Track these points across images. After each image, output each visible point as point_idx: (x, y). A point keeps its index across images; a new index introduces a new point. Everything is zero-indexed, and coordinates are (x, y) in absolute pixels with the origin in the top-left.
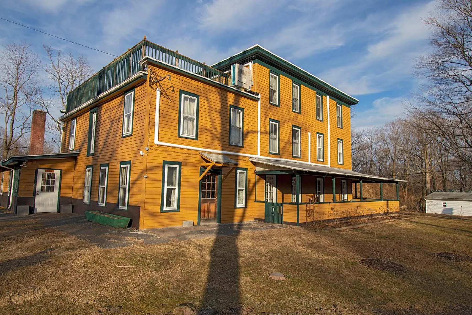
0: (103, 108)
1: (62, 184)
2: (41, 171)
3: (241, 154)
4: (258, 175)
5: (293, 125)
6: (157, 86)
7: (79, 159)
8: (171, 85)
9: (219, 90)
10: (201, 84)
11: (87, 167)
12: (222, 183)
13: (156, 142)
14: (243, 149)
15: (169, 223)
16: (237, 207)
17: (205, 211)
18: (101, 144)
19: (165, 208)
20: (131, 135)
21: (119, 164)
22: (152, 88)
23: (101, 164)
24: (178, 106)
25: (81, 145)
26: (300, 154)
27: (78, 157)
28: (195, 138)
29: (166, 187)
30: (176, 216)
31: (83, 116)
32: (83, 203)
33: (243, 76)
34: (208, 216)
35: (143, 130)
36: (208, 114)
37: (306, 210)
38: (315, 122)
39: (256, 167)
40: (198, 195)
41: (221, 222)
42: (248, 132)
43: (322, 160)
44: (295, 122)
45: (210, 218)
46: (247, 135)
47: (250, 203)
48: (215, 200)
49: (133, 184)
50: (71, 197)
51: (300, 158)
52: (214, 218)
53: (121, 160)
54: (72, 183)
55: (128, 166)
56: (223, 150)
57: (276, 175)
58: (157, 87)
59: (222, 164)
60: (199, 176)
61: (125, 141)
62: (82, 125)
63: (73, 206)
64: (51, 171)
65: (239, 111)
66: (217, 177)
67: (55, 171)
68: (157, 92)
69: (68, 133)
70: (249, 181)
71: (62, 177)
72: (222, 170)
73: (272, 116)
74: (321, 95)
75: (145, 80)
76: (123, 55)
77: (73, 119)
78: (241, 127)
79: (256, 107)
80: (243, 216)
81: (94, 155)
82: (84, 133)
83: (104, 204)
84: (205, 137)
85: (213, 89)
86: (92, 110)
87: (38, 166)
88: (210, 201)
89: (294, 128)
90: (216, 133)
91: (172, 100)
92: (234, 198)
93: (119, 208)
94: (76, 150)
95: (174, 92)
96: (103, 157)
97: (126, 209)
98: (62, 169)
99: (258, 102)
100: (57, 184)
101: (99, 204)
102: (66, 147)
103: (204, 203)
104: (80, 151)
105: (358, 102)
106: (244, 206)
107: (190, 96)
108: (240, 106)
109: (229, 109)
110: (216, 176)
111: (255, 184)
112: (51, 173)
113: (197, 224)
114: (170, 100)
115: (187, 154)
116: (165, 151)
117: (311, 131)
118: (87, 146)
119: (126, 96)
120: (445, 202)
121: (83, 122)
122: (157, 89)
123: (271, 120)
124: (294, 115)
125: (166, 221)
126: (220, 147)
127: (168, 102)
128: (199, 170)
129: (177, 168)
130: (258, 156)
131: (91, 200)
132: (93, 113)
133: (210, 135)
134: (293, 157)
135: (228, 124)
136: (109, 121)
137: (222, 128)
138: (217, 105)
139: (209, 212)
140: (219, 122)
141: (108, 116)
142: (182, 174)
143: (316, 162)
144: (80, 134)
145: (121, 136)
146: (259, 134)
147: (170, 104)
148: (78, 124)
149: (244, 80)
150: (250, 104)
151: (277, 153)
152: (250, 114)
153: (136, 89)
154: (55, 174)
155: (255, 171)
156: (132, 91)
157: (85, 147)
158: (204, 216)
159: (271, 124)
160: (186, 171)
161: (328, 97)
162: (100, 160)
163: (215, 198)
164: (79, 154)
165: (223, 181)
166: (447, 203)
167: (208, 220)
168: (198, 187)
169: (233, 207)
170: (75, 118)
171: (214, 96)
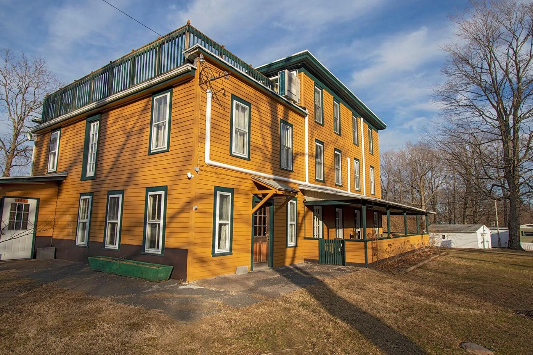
0: (111, 115)
1: (38, 219)
2: (9, 201)
3: (292, 180)
4: (307, 206)
5: (335, 148)
6: (207, 86)
7: (65, 184)
8: (222, 87)
9: (269, 99)
10: (251, 90)
11: (82, 194)
12: (275, 217)
13: (207, 160)
14: (292, 173)
15: (220, 271)
16: (289, 246)
17: (256, 252)
18: (107, 163)
19: (217, 251)
20: (167, 151)
21: (145, 190)
22: (202, 88)
23: (108, 191)
24: (229, 115)
25: (70, 165)
26: (341, 181)
27: (64, 181)
28: (247, 157)
29: (218, 222)
30: (228, 260)
31: (72, 126)
32: (75, 244)
33: (293, 85)
34: (260, 259)
35: (190, 144)
36: (259, 128)
37: (372, 248)
38: (352, 146)
39: (305, 197)
40: (251, 232)
41: (274, 265)
42: (297, 154)
43: (359, 189)
44: (337, 145)
45: (261, 261)
46: (295, 157)
47: (301, 241)
48: (267, 238)
49: (172, 217)
50: (52, 237)
51: (341, 186)
52: (266, 261)
53: (147, 186)
54: (53, 217)
55: (163, 193)
56: (274, 174)
57: (322, 206)
58: (208, 88)
59: (283, 192)
60: (252, 208)
61: (155, 160)
62: (71, 138)
63: (56, 249)
64: (24, 201)
65: (288, 127)
66: (268, 209)
67: (29, 200)
68: (207, 93)
69: (44, 149)
70: (299, 213)
71: (40, 209)
72: (274, 199)
73: (317, 135)
74: (356, 116)
75: (193, 77)
76: (150, 44)
77: (54, 130)
78: (291, 147)
79: (303, 124)
80: (294, 258)
81: (95, 179)
82: (75, 149)
83: (116, 247)
84: (257, 157)
85: (264, 98)
86: (90, 119)
87: (5, 194)
88: (262, 239)
89: (336, 152)
90: (267, 153)
91: (223, 107)
92: (285, 235)
93: (146, 252)
94: (60, 172)
95: (226, 97)
96: (112, 181)
97: (160, 253)
98: (39, 198)
99: (305, 119)
100: (32, 219)
101: (106, 246)
102: (40, 168)
103: (256, 242)
104: (67, 174)
105: (386, 126)
106: (295, 245)
107: (241, 104)
108: (289, 122)
109: (279, 124)
110: (267, 207)
111: (304, 217)
112: (24, 203)
113: (250, 269)
114: (221, 106)
115: (240, 178)
116: (216, 173)
117: (350, 156)
118: (81, 166)
119: (155, 98)
120: (443, 234)
121: (73, 134)
122: (208, 91)
123: (317, 140)
124: (335, 137)
125: (218, 269)
126: (271, 171)
127: (219, 109)
128: (252, 200)
129: (229, 196)
130: (307, 183)
131: (90, 240)
132: (91, 122)
133: (261, 154)
134: (336, 185)
135: (279, 143)
136: (122, 132)
137: (273, 147)
138: (268, 119)
139: (260, 253)
140: (270, 139)
141: (120, 126)
142: (234, 205)
143: (354, 191)
144: (66, 151)
145: (148, 152)
146: (307, 157)
147: (221, 111)
148: (63, 137)
149: (294, 91)
150: (298, 120)
151: (323, 180)
152: (299, 132)
153: (174, 90)
154: (29, 205)
155: (305, 202)
156: (168, 92)
157: (78, 168)
158: (256, 259)
159: (317, 145)
160: (239, 200)
161: (362, 119)
162: (105, 185)
163: (266, 236)
164: (65, 177)
165: (276, 213)
166: (446, 236)
167: (260, 264)
168: (251, 222)
169: (285, 246)
170: (59, 128)
171: (265, 106)
